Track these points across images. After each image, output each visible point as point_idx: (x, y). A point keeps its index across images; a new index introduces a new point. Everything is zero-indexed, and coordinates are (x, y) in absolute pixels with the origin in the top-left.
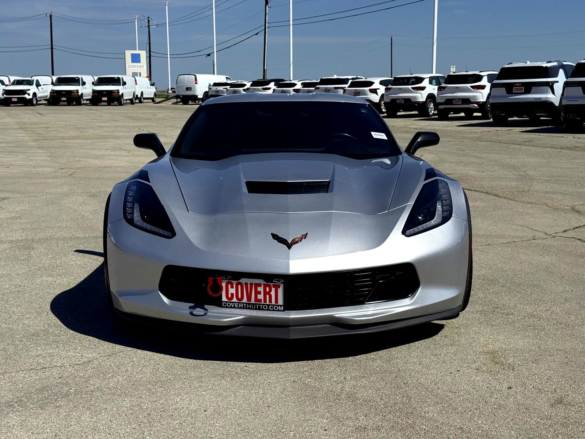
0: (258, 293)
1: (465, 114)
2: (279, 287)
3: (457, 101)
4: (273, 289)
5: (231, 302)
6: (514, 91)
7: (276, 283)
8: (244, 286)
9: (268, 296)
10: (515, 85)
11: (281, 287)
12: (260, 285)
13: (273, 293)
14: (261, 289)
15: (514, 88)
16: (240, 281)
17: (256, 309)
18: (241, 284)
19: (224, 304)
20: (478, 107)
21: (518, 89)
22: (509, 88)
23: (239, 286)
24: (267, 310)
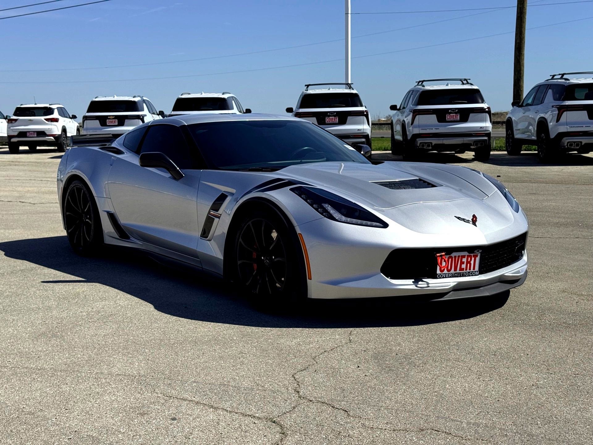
0: (462, 263)
1: (29, 147)
2: (477, 256)
3: (31, 134)
4: (473, 259)
5: (443, 274)
6: (108, 123)
7: (476, 253)
8: (454, 259)
9: (469, 265)
10: (109, 117)
11: (478, 256)
12: (464, 257)
13: (472, 262)
14: (464, 260)
15: (107, 120)
16: (451, 255)
17: (461, 276)
18: (451, 257)
19: (439, 276)
20: (54, 140)
21: (112, 122)
22: (103, 121)
23: (450, 259)
24: (468, 276)
